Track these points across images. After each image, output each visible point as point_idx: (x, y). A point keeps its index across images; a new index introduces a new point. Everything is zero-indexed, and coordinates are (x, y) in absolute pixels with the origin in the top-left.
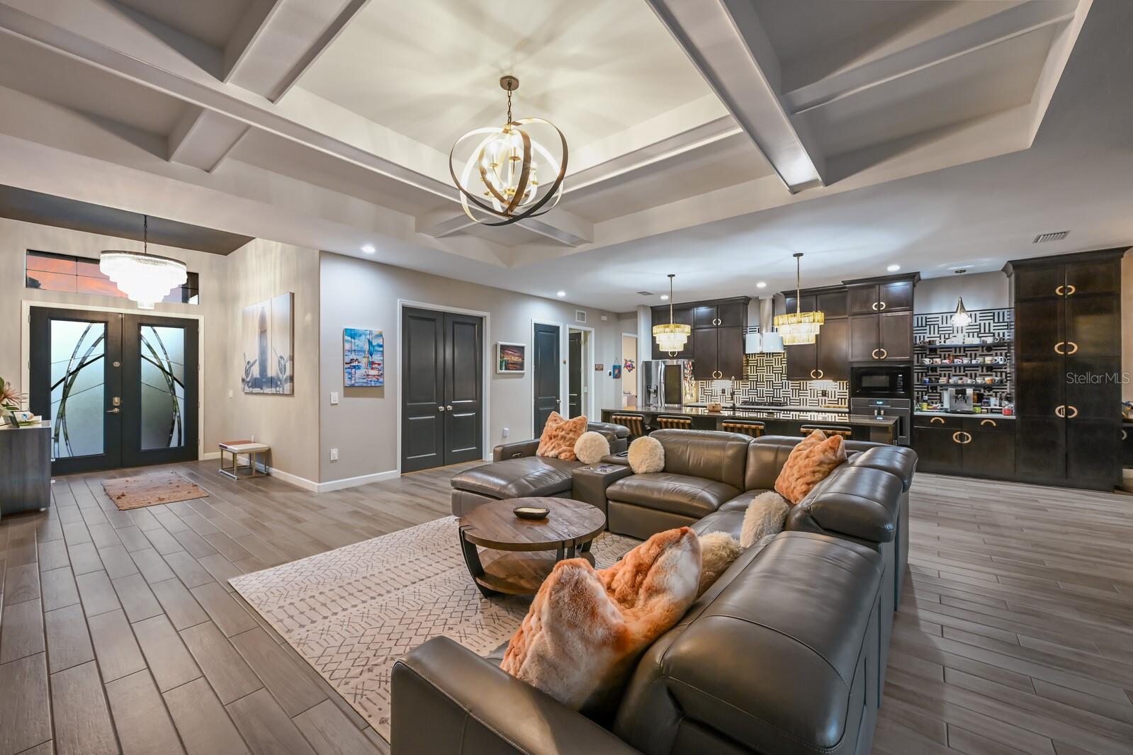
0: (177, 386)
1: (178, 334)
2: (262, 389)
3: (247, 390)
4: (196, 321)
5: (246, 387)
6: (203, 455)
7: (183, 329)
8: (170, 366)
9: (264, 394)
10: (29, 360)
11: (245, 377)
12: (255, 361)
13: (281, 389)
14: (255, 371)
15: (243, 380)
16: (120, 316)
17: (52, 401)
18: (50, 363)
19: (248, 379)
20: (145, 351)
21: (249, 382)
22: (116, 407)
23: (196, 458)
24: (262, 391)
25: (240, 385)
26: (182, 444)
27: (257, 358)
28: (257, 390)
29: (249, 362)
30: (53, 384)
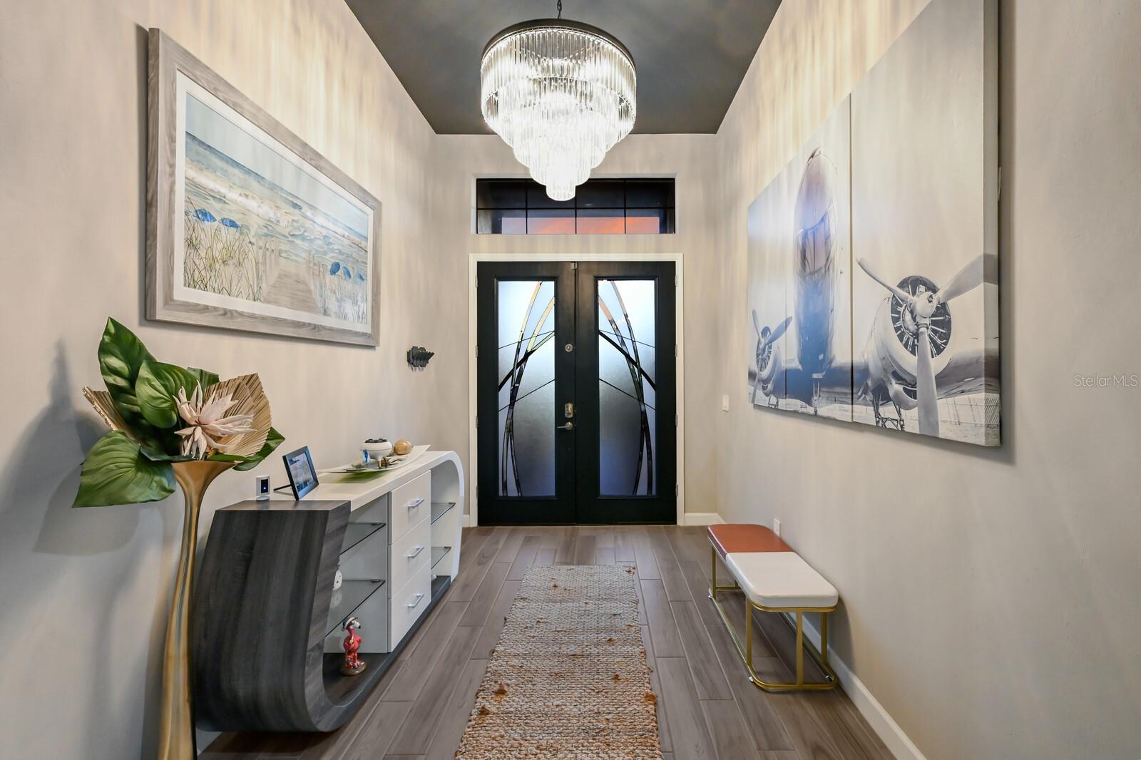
0: (646, 385)
1: (646, 289)
2: (809, 402)
3: (762, 399)
4: (672, 265)
5: (760, 393)
6: (686, 518)
7: (653, 282)
8: (636, 352)
9: (815, 417)
10: (476, 344)
11: (755, 368)
12: (787, 322)
13: (914, 413)
14: (788, 353)
15: (752, 376)
16: (572, 266)
17: (500, 408)
18: (497, 348)
19: (765, 374)
20: (604, 325)
21: (766, 381)
22: (569, 420)
23: (674, 521)
24: (811, 410)
25: (745, 387)
26: (654, 492)
27: (792, 313)
28: (795, 404)
29: (766, 330)
30: (501, 380)
